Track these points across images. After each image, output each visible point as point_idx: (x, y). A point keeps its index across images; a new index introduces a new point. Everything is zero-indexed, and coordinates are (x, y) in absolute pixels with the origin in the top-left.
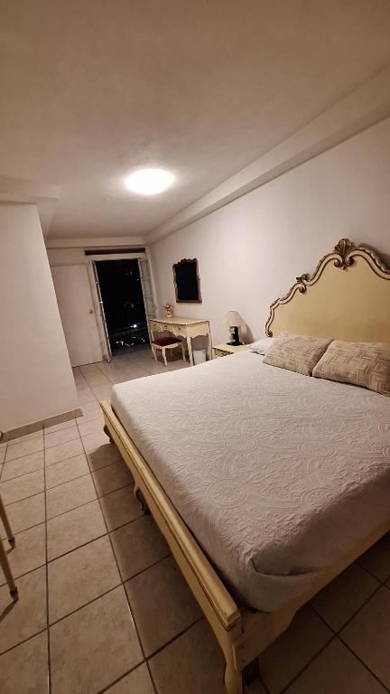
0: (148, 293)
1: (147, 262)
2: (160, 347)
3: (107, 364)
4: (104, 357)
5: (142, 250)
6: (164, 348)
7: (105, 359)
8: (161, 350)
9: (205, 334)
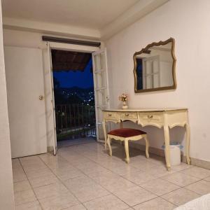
0: (100, 86)
1: (101, 56)
2: (122, 139)
3: (52, 157)
4: (48, 148)
5: (98, 45)
6: (126, 140)
7: (50, 151)
8: (123, 142)
9: (183, 125)
